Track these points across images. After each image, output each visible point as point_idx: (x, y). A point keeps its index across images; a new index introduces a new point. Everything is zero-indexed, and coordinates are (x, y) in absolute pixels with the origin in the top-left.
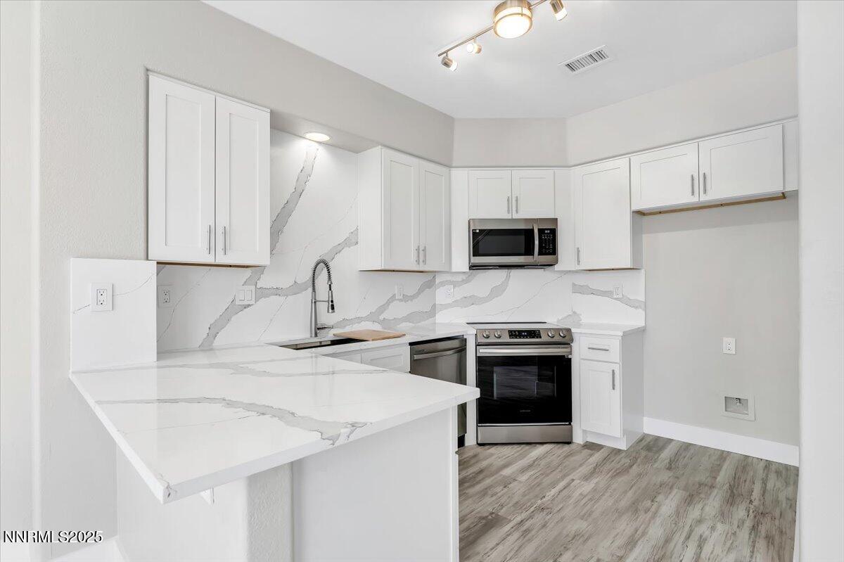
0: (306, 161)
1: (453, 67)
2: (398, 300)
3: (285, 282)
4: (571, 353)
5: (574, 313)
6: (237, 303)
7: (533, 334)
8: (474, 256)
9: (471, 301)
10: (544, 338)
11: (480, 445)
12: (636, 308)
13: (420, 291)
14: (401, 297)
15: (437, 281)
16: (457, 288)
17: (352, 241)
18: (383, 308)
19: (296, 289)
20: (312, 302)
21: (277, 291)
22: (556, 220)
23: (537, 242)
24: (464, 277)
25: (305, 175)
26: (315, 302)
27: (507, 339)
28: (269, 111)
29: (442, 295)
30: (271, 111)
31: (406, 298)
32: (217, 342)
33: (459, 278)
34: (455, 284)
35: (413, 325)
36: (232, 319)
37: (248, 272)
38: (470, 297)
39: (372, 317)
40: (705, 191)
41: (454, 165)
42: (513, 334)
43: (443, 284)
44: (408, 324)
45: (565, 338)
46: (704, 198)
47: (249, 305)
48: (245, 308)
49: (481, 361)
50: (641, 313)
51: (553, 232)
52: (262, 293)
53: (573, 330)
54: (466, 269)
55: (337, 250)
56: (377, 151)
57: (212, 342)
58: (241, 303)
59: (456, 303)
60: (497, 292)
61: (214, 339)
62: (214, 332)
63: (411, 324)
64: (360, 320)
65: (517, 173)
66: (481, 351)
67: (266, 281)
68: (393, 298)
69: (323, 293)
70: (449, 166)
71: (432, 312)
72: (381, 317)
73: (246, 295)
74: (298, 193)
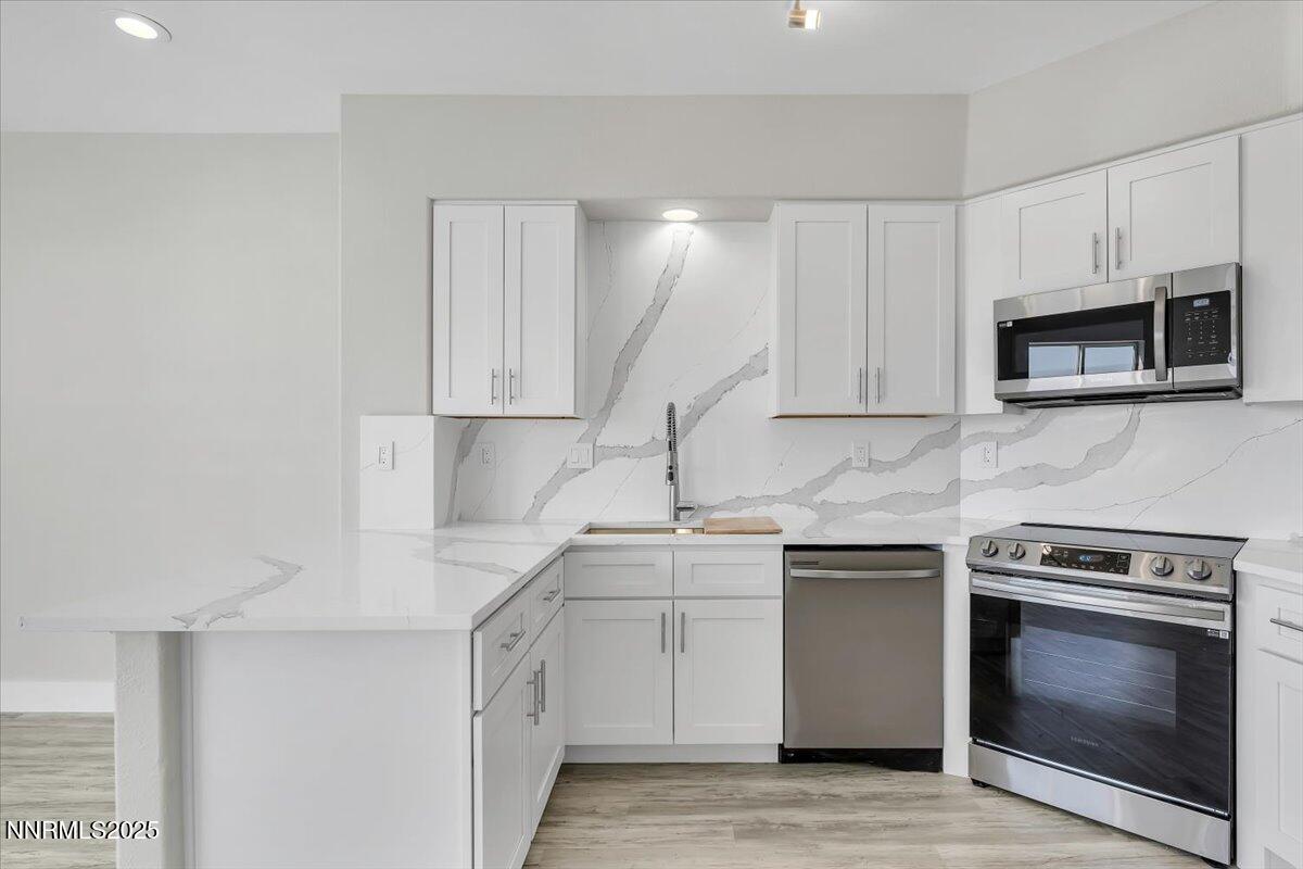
0: (671, 255)
2: (858, 468)
3: (636, 438)
6: (569, 465)
7: (1109, 561)
8: (1004, 378)
11: (976, 782)
13: (915, 454)
14: (866, 464)
15: (964, 433)
16: (1004, 450)
17: (755, 369)
18: (823, 484)
21: (625, 451)
24: (1022, 425)
25: (669, 279)
28: (576, 202)
29: (973, 462)
30: (579, 202)
31: (873, 465)
32: (545, 514)
34: (1000, 440)
35: (900, 518)
36: (564, 487)
37: (584, 425)
38: (1035, 467)
39: (796, 497)
41: (965, 194)
42: (1054, 554)
43: (976, 438)
44: (881, 514)
47: (585, 470)
48: (579, 473)
56: (775, 212)
57: (539, 515)
58: (576, 466)
59: (1002, 481)
61: (541, 510)
62: (541, 501)
63: (891, 515)
64: (771, 500)
65: (1121, 171)
66: (976, 582)
68: (845, 466)
71: (954, 491)
72: (817, 499)
74: (659, 306)
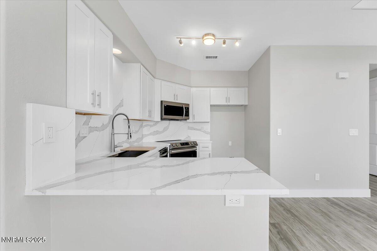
1: (182, 45)
4: (196, 149)
5: (189, 136)
7: (187, 144)
8: (165, 115)
9: (157, 133)
10: (190, 145)
12: (208, 134)
13: (139, 129)
16: (151, 128)
17: (121, 104)
19: (104, 127)
20: (112, 134)
21: (96, 129)
22: (189, 104)
23: (184, 112)
24: (154, 123)
26: (114, 134)
27: (180, 146)
28: (112, 33)
34: (151, 126)
36: (78, 145)
37: (85, 118)
38: (156, 131)
40: (229, 102)
42: (182, 144)
43: (146, 126)
45: (195, 145)
46: (229, 104)
47: (85, 137)
48: (84, 138)
50: (209, 135)
51: (188, 109)
52: (91, 130)
53: (197, 142)
54: (159, 120)
55: (117, 108)
56: (138, 65)
58: (82, 135)
59: (150, 134)
60: (165, 129)
64: (123, 142)
65: (177, 86)
66: (172, 151)
70: (155, 78)
72: (129, 141)
73: (85, 131)
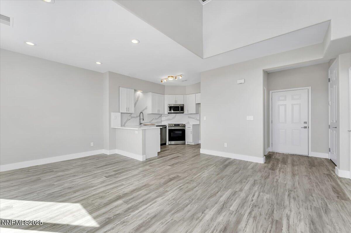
0: (138, 95)
3: (135, 116)
4: (185, 128)
8: (169, 111)
10: (180, 126)
11: (169, 145)
12: (198, 121)
15: (162, 116)
17: (146, 108)
18: (152, 121)
19: (137, 117)
22: (184, 105)
23: (180, 109)
24: (167, 115)
25: (138, 97)
26: (140, 119)
28: (134, 89)
29: (163, 118)
31: (156, 119)
33: (166, 115)
34: (166, 116)
36: (127, 122)
37: (130, 114)
39: (149, 122)
42: (175, 125)
45: (184, 126)
48: (129, 120)
49: (169, 130)
51: (183, 107)
52: (132, 117)
53: (185, 124)
54: (167, 113)
55: (144, 110)
59: (166, 120)
60: (174, 118)
62: (125, 123)
65: (177, 95)
66: (169, 128)
67: (132, 115)
69: (142, 117)
70: (164, 94)
71: (161, 122)
73: (130, 118)
74: (137, 101)
